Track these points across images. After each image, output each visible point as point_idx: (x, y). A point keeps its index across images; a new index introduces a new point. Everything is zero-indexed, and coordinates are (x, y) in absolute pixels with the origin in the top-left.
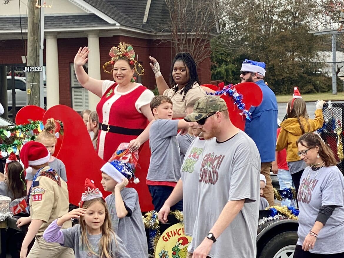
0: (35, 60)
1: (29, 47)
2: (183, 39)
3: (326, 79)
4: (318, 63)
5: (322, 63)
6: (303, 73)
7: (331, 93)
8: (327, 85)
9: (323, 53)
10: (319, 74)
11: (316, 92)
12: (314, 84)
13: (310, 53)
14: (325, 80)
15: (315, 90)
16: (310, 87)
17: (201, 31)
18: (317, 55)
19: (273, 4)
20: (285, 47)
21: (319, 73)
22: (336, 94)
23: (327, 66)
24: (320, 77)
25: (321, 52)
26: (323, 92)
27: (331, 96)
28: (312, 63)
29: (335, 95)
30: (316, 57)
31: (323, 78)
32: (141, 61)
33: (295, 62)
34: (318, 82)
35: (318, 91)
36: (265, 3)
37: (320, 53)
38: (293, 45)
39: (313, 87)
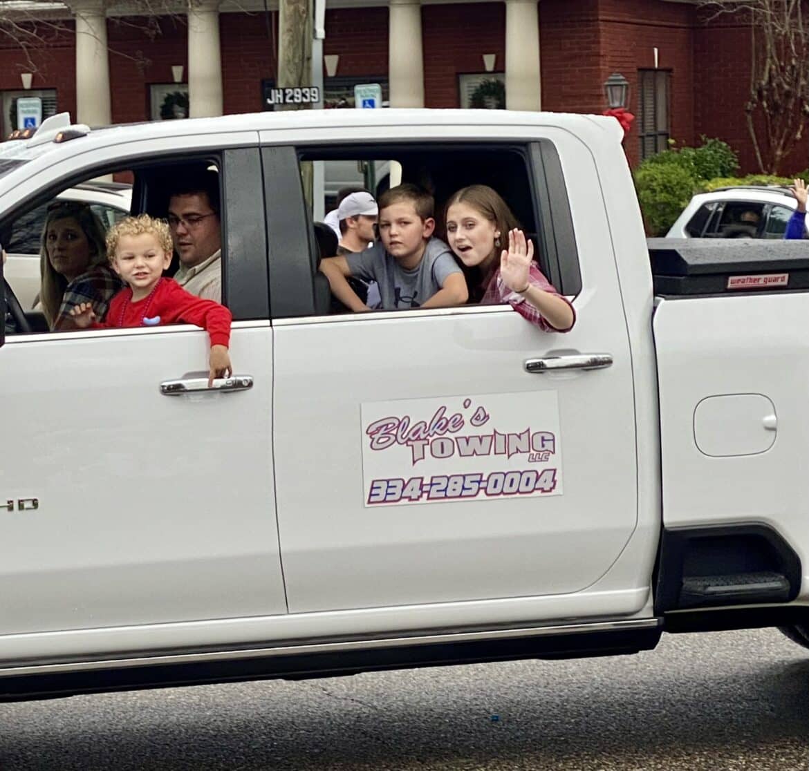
0: (299, 71)
1: (283, 34)
2: (789, 1)
32: (666, 65)
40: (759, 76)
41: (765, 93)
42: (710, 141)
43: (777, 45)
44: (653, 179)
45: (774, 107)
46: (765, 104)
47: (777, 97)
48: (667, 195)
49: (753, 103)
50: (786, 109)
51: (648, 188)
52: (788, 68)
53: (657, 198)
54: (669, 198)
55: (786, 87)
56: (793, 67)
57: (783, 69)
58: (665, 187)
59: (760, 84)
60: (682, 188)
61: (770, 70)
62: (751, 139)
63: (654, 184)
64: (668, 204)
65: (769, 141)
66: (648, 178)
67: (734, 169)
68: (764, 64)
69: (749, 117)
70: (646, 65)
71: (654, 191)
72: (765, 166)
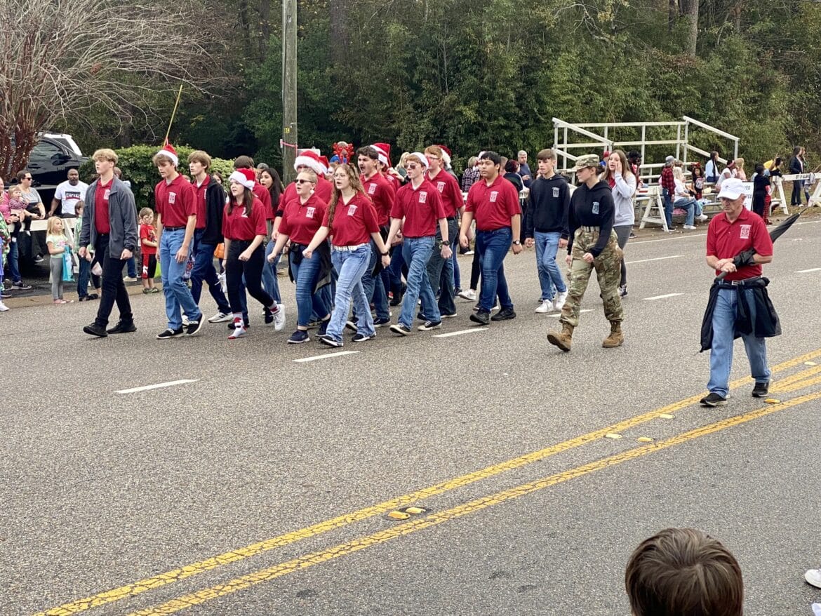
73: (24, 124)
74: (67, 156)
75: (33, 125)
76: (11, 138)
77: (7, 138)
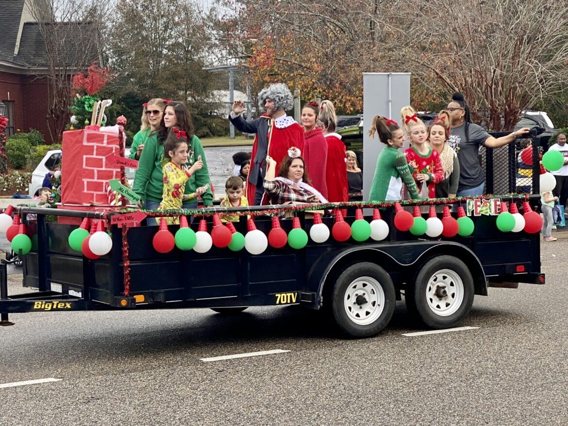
2: (61, 75)
3: (223, 121)
4: (213, 103)
5: (218, 103)
6: (198, 114)
7: (228, 137)
8: (224, 128)
9: (219, 91)
10: (215, 116)
11: (211, 135)
12: (209, 127)
13: (205, 92)
14: (221, 122)
15: (210, 133)
16: (205, 130)
17: (83, 65)
18: (213, 95)
19: (162, 36)
20: (177, 85)
21: (215, 114)
22: (234, 138)
23: (224, 107)
24: (216, 119)
25: (217, 91)
26: (220, 136)
27: (229, 140)
28: (207, 103)
29: (233, 140)
30: (211, 97)
31: (220, 121)
32: (12, 99)
33: (188, 103)
34: (214, 125)
35: (214, 135)
36: (153, 35)
37: (215, 92)
38: (185, 82)
39: (208, 131)
40: (51, 104)
41: (54, 111)
42: (32, 130)
43: (58, 92)
44: (13, 145)
45: (58, 117)
46: (54, 116)
47: (58, 113)
48: (19, 152)
49: (49, 115)
50: (62, 118)
51: (11, 149)
52: (63, 101)
53: (15, 153)
54: (20, 153)
55: (62, 109)
56: (64, 101)
57: (61, 102)
58: (18, 148)
59: (51, 107)
60: (25, 149)
61: (56, 102)
62: (49, 130)
63: (14, 147)
64: (19, 155)
65: (55, 131)
66: (11, 145)
67: (42, 141)
68: (53, 100)
69: (48, 121)
70: (5, 99)
71: (13, 150)
72: (54, 140)
73: (512, 105)
74: (542, 129)
75: (518, 106)
76: (501, 116)
77: (498, 115)
